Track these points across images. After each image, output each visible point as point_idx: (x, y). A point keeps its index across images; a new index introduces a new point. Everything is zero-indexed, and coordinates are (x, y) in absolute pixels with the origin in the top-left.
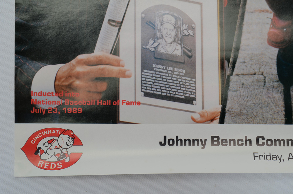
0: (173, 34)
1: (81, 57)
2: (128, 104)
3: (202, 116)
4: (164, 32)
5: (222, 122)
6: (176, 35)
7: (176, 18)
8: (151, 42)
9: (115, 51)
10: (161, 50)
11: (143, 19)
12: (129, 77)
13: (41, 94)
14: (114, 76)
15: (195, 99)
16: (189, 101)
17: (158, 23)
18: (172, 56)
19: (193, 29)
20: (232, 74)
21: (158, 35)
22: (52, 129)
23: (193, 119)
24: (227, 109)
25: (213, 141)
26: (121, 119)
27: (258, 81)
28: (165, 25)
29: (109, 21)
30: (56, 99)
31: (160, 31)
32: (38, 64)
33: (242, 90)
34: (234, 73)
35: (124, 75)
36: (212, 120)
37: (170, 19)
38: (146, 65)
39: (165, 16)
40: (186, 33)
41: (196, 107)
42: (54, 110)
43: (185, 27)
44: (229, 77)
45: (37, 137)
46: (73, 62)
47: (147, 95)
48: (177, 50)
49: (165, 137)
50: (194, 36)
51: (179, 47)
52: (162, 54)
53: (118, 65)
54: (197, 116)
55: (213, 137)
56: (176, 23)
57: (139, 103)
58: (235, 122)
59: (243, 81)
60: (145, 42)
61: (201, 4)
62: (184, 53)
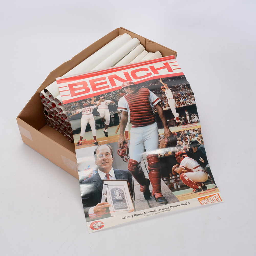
0: (119, 194)
1: (98, 204)
2: (112, 212)
3: (130, 211)
4: (117, 194)
5: (135, 211)
6: (120, 194)
7: (119, 190)
8: (114, 197)
9: (106, 201)
10: (117, 198)
11: (111, 192)
12: (111, 206)
13: (91, 214)
14: (107, 207)
15: (127, 208)
16: (126, 208)
17: (115, 192)
18: (119, 199)
19: (123, 192)
20: (134, 200)
21: (115, 195)
22: (96, 222)
23: (128, 212)
24: (135, 208)
25: (134, 216)
26: (111, 216)
27: (141, 201)
28: (116, 192)
29: (103, 194)
30: (95, 215)
31: (116, 194)
32: (89, 208)
33: (138, 203)
34: (135, 200)
35: (109, 206)
36: (133, 211)
37: (117, 191)
38: (114, 202)
39: (116, 190)
40: (122, 193)
41: (128, 209)
42: (95, 217)
43: (121, 192)
44: (134, 201)
45: (92, 224)
46: (97, 205)
47: (116, 209)
48: (121, 198)
49: (123, 217)
50: (124, 194)
51: (121, 197)
52: (117, 199)
53: (108, 204)
54: (129, 211)
55: (134, 215)
56: (119, 191)
57: (115, 211)
58: (138, 211)
59: (137, 201)
60: (113, 197)
61: (124, 186)
62: (122, 198)
